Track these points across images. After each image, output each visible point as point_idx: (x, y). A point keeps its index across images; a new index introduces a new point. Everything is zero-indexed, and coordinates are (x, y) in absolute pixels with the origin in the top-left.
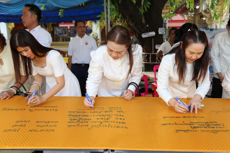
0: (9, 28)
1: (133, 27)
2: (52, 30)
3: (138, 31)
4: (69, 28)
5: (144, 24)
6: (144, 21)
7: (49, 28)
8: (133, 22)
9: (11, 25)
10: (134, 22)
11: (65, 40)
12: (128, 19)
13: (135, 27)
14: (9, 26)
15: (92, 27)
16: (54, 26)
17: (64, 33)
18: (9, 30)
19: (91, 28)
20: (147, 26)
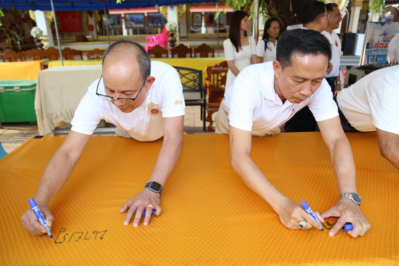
0: (48, 19)
1: (276, 16)
2: (99, 19)
3: (281, 22)
4: (123, 16)
5: (291, 12)
6: (291, 9)
7: (95, 16)
8: (277, 9)
9: (50, 14)
10: (279, 9)
11: (118, 33)
12: (272, 5)
13: (279, 17)
14: (48, 15)
15: (167, 14)
16: (101, 13)
17: (116, 23)
18: (48, 22)
19: (165, 16)
20: (295, 15)
